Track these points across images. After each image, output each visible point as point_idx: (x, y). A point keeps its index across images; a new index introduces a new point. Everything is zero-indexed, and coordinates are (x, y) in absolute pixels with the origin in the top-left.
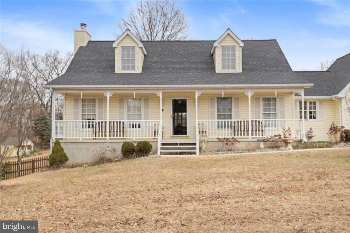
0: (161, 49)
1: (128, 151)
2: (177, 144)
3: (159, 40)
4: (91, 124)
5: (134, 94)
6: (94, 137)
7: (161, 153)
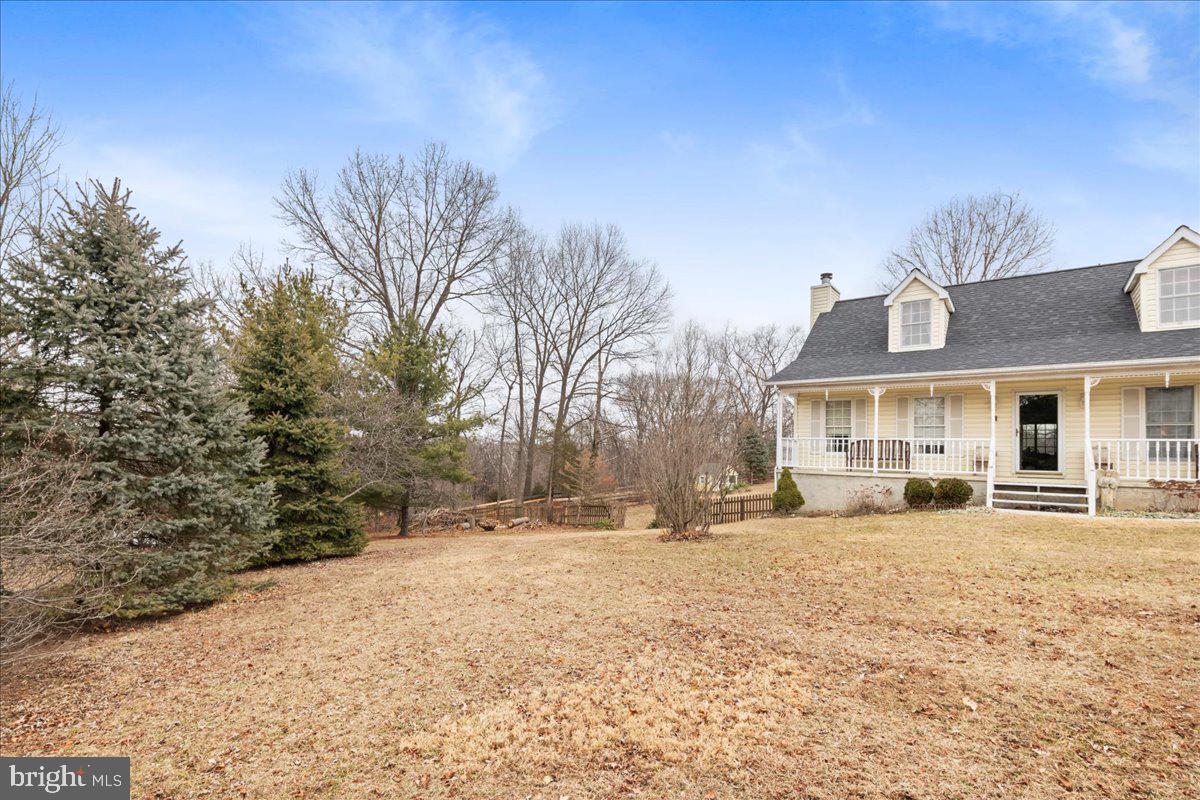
0: (988, 296)
1: (918, 497)
2: (1034, 489)
3: (978, 280)
4: (843, 444)
5: (932, 390)
6: (849, 467)
7: (995, 505)
